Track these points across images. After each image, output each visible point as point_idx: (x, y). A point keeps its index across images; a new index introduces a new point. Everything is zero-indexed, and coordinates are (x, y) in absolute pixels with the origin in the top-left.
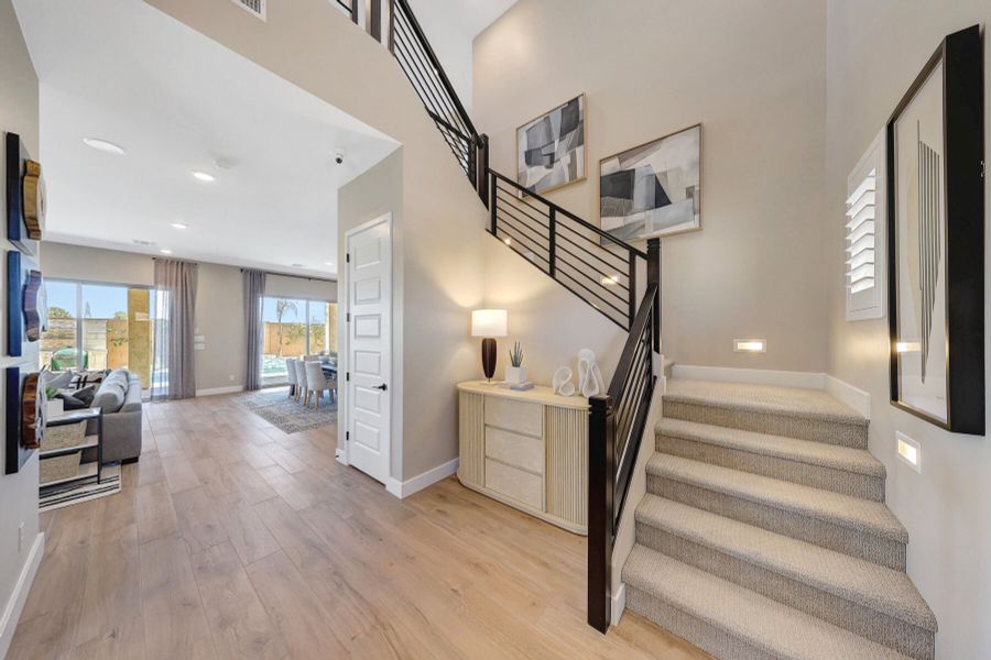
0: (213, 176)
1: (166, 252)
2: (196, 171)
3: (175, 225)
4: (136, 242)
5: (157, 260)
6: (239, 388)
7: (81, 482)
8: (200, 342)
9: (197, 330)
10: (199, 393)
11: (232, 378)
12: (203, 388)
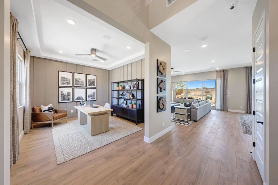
0: (206, 44)
1: (218, 69)
2: (201, 46)
3: (212, 61)
4: (210, 68)
5: (217, 71)
6: (244, 112)
7: (184, 121)
8: (229, 94)
9: (228, 91)
10: (229, 110)
11: (241, 107)
12: (230, 109)
